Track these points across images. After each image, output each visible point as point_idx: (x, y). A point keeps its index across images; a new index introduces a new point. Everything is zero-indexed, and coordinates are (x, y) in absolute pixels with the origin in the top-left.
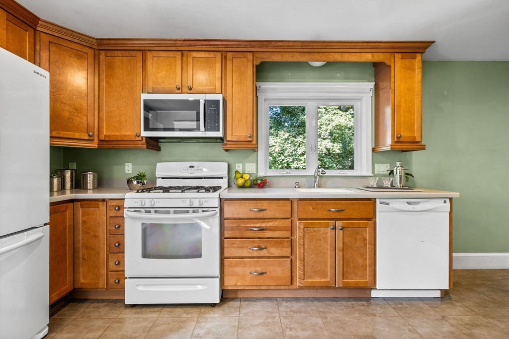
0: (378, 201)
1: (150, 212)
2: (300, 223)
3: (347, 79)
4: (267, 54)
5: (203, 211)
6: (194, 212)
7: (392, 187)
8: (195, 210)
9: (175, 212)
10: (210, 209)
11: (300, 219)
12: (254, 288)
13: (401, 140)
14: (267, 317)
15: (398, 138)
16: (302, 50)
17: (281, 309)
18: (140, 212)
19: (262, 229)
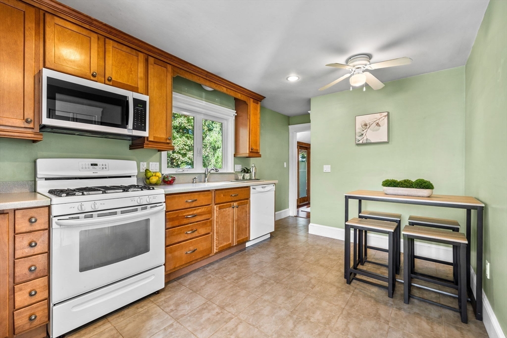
0: (251, 187)
1: (91, 216)
2: (216, 207)
3: (222, 104)
4: (182, 71)
5: (151, 207)
6: (142, 209)
7: (250, 179)
8: (144, 207)
9: (122, 212)
10: (158, 205)
11: (216, 204)
12: (187, 265)
13: (253, 151)
14: (206, 279)
15: (252, 149)
16: (205, 77)
17: (209, 271)
18: (78, 218)
19: (195, 216)
